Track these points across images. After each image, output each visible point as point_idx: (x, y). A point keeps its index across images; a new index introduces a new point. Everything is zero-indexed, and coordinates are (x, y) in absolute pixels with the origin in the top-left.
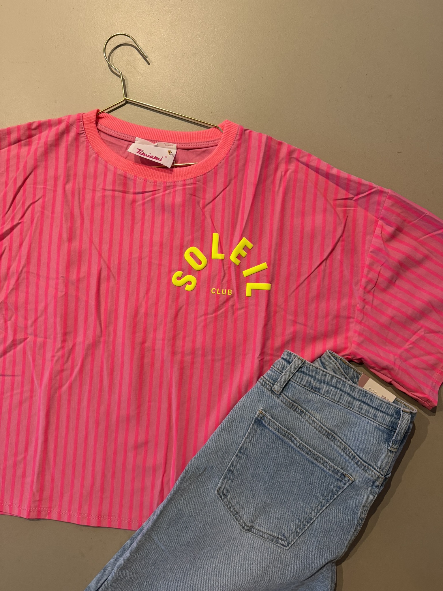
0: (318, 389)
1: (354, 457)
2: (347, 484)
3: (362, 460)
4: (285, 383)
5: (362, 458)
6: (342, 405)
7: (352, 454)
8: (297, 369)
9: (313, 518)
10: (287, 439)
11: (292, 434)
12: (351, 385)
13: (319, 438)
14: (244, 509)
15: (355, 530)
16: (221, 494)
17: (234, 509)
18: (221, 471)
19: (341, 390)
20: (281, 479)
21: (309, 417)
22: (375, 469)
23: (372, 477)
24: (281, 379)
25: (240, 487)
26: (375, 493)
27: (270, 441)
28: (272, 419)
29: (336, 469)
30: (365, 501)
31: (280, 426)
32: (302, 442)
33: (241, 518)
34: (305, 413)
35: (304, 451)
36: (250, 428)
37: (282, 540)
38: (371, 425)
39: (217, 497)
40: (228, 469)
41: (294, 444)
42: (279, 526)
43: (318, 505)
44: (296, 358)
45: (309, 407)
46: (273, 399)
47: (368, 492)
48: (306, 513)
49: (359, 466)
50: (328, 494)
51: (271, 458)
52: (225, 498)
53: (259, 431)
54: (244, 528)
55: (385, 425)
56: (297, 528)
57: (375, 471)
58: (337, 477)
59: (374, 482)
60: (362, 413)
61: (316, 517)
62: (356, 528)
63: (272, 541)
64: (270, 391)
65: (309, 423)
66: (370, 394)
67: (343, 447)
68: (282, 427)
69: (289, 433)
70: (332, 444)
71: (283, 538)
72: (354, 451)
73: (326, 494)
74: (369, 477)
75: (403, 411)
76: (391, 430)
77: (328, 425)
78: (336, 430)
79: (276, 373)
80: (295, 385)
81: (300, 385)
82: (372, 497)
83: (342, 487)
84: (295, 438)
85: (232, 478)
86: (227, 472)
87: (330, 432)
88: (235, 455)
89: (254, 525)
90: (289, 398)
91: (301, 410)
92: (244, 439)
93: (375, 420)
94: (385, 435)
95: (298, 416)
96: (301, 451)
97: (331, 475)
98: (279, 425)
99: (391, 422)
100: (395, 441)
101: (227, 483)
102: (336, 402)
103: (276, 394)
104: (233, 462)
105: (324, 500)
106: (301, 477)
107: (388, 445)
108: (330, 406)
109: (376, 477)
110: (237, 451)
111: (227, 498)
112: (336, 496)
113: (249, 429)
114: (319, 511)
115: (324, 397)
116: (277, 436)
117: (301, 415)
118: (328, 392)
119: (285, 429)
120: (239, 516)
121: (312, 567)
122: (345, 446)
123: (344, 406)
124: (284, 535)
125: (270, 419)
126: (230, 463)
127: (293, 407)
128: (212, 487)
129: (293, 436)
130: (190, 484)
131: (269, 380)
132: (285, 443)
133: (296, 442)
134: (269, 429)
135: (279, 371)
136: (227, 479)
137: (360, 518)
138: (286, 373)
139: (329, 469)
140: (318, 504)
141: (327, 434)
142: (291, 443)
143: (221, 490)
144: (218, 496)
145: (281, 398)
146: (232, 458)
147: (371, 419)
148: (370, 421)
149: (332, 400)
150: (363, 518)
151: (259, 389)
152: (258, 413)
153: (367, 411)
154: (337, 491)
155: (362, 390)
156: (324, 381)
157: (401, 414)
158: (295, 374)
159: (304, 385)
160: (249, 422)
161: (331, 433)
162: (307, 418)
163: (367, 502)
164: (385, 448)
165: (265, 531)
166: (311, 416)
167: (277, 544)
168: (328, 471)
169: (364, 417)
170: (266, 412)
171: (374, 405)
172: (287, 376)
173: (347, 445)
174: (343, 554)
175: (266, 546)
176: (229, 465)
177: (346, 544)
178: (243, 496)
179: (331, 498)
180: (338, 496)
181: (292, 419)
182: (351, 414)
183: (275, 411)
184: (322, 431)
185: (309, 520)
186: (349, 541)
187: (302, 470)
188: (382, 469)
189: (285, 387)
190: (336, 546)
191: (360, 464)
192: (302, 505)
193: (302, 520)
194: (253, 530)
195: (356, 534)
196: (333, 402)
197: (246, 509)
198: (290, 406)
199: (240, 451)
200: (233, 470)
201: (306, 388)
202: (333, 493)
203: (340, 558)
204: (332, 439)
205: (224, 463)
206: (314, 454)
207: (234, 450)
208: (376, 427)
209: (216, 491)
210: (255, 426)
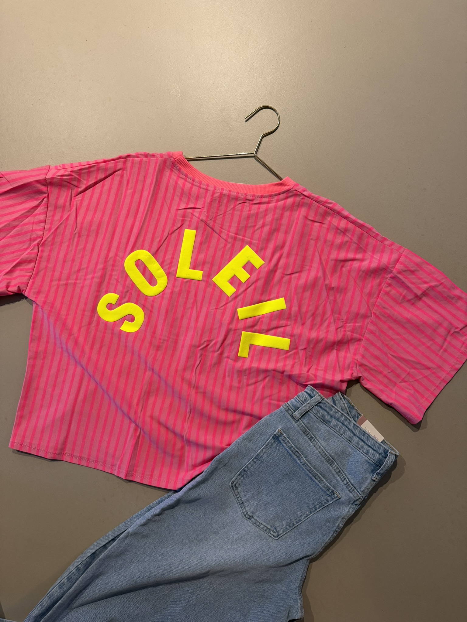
0: (329, 422)
1: (345, 479)
2: (335, 500)
3: (350, 482)
4: (305, 413)
5: (351, 481)
6: (344, 438)
7: (344, 477)
8: (317, 403)
9: (301, 520)
10: (295, 457)
11: (301, 454)
12: (355, 425)
13: (321, 461)
15: (332, 536)
16: (234, 486)
17: (241, 499)
18: (238, 469)
19: (346, 427)
20: (284, 485)
21: (317, 443)
22: (358, 492)
23: (355, 497)
24: (302, 408)
25: (249, 484)
26: (354, 509)
27: (282, 455)
28: (287, 438)
29: (328, 487)
30: (345, 514)
31: (293, 445)
32: (307, 462)
33: (245, 508)
34: (314, 439)
35: (307, 468)
37: (273, 532)
38: (363, 458)
40: (243, 469)
41: (300, 461)
42: (273, 522)
43: (308, 511)
44: (317, 395)
45: (319, 435)
46: (291, 423)
47: (349, 508)
48: (297, 515)
49: (347, 487)
50: (318, 504)
53: (275, 445)
54: (245, 516)
55: (373, 460)
56: (287, 525)
58: (328, 493)
59: (355, 501)
60: (358, 448)
61: (304, 520)
62: (333, 534)
64: (290, 416)
65: (316, 448)
66: (368, 435)
67: (338, 470)
69: (298, 452)
70: (330, 467)
71: (275, 530)
72: (345, 474)
73: (316, 504)
74: (353, 497)
75: (390, 452)
76: (377, 465)
77: (330, 452)
78: (336, 457)
79: (298, 403)
80: (312, 415)
81: (316, 416)
82: (351, 511)
83: (330, 501)
84: (302, 458)
85: (245, 476)
86: (242, 471)
87: (331, 458)
88: (251, 460)
89: (253, 516)
90: (305, 425)
91: (312, 436)
92: (262, 449)
93: (367, 455)
94: (372, 467)
95: (308, 440)
96: (304, 468)
97: (323, 490)
98: (292, 444)
99: (379, 459)
100: (379, 473)
101: (240, 480)
102: (340, 435)
103: (295, 419)
104: (248, 464)
105: (313, 508)
106: (300, 487)
107: (373, 475)
108: (335, 437)
109: (357, 498)
110: (254, 457)
111: (237, 490)
112: (323, 507)
113: (267, 442)
114: (307, 515)
115: (332, 429)
116: (288, 452)
117: (311, 440)
118: (336, 426)
119: (296, 449)
120: (244, 506)
122: (339, 470)
124: (275, 528)
125: (285, 438)
127: (305, 433)
128: (228, 480)
129: (300, 455)
131: (292, 407)
132: (293, 459)
133: (302, 460)
134: (283, 445)
135: (302, 402)
136: (240, 476)
137: (338, 527)
138: (307, 404)
139: (323, 486)
141: (328, 459)
142: (298, 460)
143: (235, 483)
144: (231, 487)
145: (298, 423)
146: (248, 461)
147: (364, 453)
148: (363, 455)
150: (340, 527)
151: (282, 412)
152: (277, 431)
153: (363, 447)
154: (325, 503)
155: (362, 430)
156: (334, 417)
157: (388, 455)
158: (314, 406)
159: (319, 417)
160: (268, 436)
162: (315, 443)
163: (346, 515)
164: (370, 477)
165: (261, 522)
167: (269, 534)
169: (359, 451)
170: (284, 431)
171: (368, 443)
172: (307, 407)
173: (341, 469)
174: (318, 553)
175: (259, 534)
176: (245, 466)
177: (322, 546)
178: (250, 492)
179: (320, 507)
180: (325, 507)
181: (303, 441)
182: (350, 446)
183: (291, 432)
184: (324, 456)
185: (298, 521)
186: (326, 544)
187: (302, 482)
188: (364, 493)
189: (303, 415)
190: (314, 546)
191: (348, 486)
192: (295, 509)
193: (293, 520)
194: (252, 519)
195: (332, 538)
196: (338, 434)
197: (250, 502)
198: (304, 431)
199: (256, 458)
200: (247, 471)
201: (320, 419)
202: (322, 504)
203: (315, 556)
204: (331, 463)
205: (241, 464)
206: (314, 472)
207: (251, 455)
208: (367, 460)
209: (230, 484)
210: (273, 441)
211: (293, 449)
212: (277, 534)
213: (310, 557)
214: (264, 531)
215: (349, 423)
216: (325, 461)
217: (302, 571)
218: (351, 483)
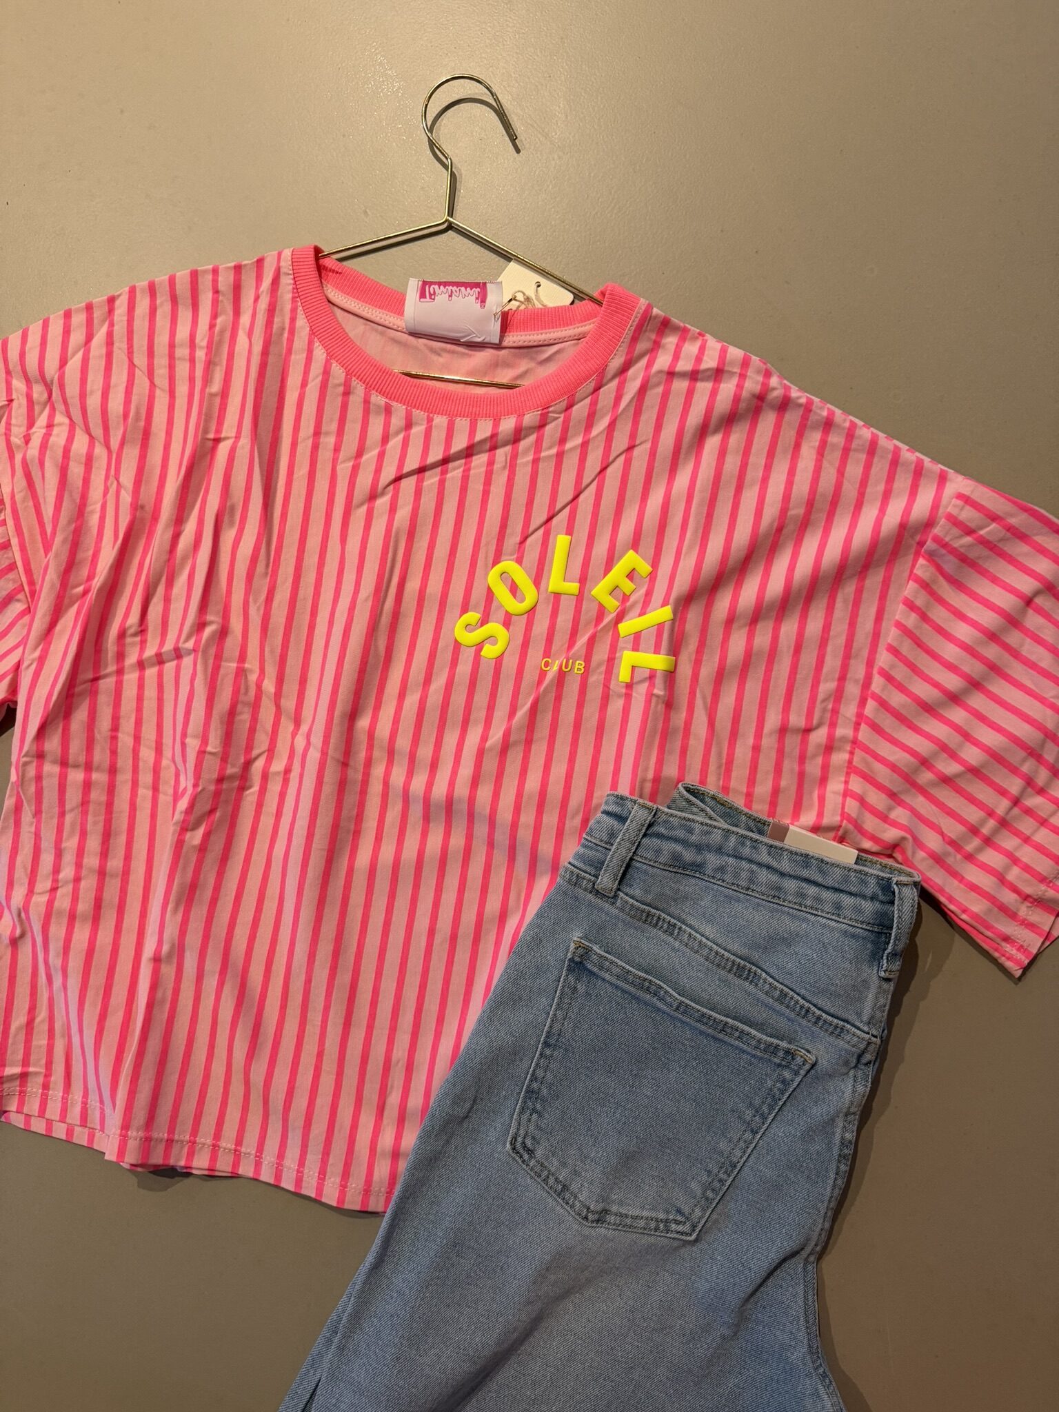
0: (699, 865)
1: (808, 1010)
2: (802, 1072)
3: (826, 1014)
4: (623, 868)
5: (826, 1007)
6: (758, 896)
7: (802, 1006)
8: (644, 831)
9: (738, 1162)
10: (648, 996)
11: (659, 982)
12: (771, 846)
13: (720, 980)
14: (580, 1175)
15: (837, 1174)
16: (521, 1151)
17: (556, 1179)
18: (512, 1095)
19: (751, 861)
21: (690, 934)
22: (858, 1028)
23: (853, 1046)
24: (610, 861)
25: (561, 1126)
26: (865, 1078)
27: (611, 1007)
28: (606, 955)
29: (770, 1045)
31: (628, 967)
32: (683, 999)
33: (576, 1197)
34: (680, 928)
35: (691, 1017)
36: (561, 984)
37: (678, 1223)
38: (833, 929)
39: (514, 1159)
40: (527, 1089)
41: (666, 1003)
42: (665, 1195)
43: (746, 1130)
44: (636, 807)
45: (687, 911)
46: (601, 909)
47: (851, 1081)
48: (721, 1154)
49: (820, 1027)
50: (763, 1103)
51: (620, 1044)
52: (531, 1158)
53: (581, 988)
54: (586, 1218)
55: (862, 923)
56: (706, 1191)
57: (859, 1032)
58: (777, 1061)
59: (860, 1057)
60: (806, 907)
61: (745, 1158)
62: (838, 1167)
63: (656, 1231)
64: (591, 892)
65: (692, 949)
66: (817, 859)
67: (779, 992)
68: (631, 969)
69: (651, 982)
70: (752, 988)
71: (679, 1218)
72: (803, 997)
73: (757, 1102)
74: (848, 1047)
75: (896, 884)
76: (878, 933)
77: (735, 947)
78: (755, 955)
79: (596, 850)
80: (645, 867)
81: (656, 865)
82: (860, 1089)
83: (792, 1081)
84: (666, 992)
85: (538, 1106)
86: (525, 1097)
87: (742, 962)
88: (537, 1055)
89: (607, 1208)
90: (637, 901)
91: (669, 922)
92: (551, 1012)
93: (839, 915)
94: (869, 946)
95: (664, 936)
96: (685, 1019)
97: (761, 1058)
98: (624, 965)
99: (877, 913)
100: (894, 955)
101: (529, 1120)
102: (743, 891)
103: (607, 896)
104: (534, 1071)
105: (754, 1116)
106: (697, 1074)
107: (879, 966)
108: (734, 902)
109: (862, 1046)
110: (540, 1045)
111: (535, 1158)
112: (781, 1103)
113: (559, 988)
114: (748, 1143)
115: (716, 882)
116: (624, 991)
117: (672, 934)
118: (721, 869)
119: (641, 974)
120: (572, 1194)
122: (782, 991)
123: (762, 897)
124: (679, 1211)
125: (602, 957)
126: (529, 1076)
127: (649, 920)
128: (498, 1139)
129: (660, 987)
130: (448, 1142)
131: (584, 868)
132: (646, 1004)
133: (669, 1000)
134: (604, 979)
135: (604, 845)
136: (528, 1113)
137: (843, 1143)
138: (619, 844)
139: (756, 1048)
140: (743, 1128)
141: (738, 970)
142: (659, 1004)
143: (520, 1139)
144: (515, 1156)
145: (619, 903)
146: (532, 1062)
147: (829, 916)
148: (829, 922)
149: (733, 888)
150: (850, 1142)
151: (565, 893)
152: (572, 946)
153: (818, 899)
154: (782, 1092)
155: (795, 854)
156: (708, 846)
157: (894, 893)
158: (640, 842)
159: (665, 864)
160: (556, 972)
161: (746, 966)
162: (685, 938)
163: (852, 1102)
164: (873, 975)
165: (637, 1212)
166: (693, 932)
167: (668, 1235)
168: (754, 1052)
170: (590, 941)
171: (830, 882)
172: (623, 851)
173: (787, 987)
174: (820, 1235)
176: (528, 1080)
178: (572, 1145)
179: (771, 1108)
180: (786, 1100)
181: (652, 945)
182: (783, 913)
183: (610, 935)
184: (723, 964)
185: (731, 1168)
186: (830, 1201)
187: (695, 1059)
188: (874, 1025)
189: (623, 877)
190: (800, 1220)
191: (824, 1024)
193: (715, 1170)
194: (608, 1218)
195: (839, 1182)
196: (736, 890)
197: (583, 1174)
198: (643, 918)
199: (546, 1044)
200: (540, 1089)
201: (674, 870)
202: (774, 1096)
204: (750, 978)
205: (515, 1076)
206: (715, 1021)
207: (532, 1042)
208: (845, 932)
209: (508, 1145)
210: (571, 979)
211: (632, 977)
212: (688, 1224)
213: (806, 1252)
214: (653, 1233)
215: (753, 847)
216: (731, 977)
218: (829, 1014)
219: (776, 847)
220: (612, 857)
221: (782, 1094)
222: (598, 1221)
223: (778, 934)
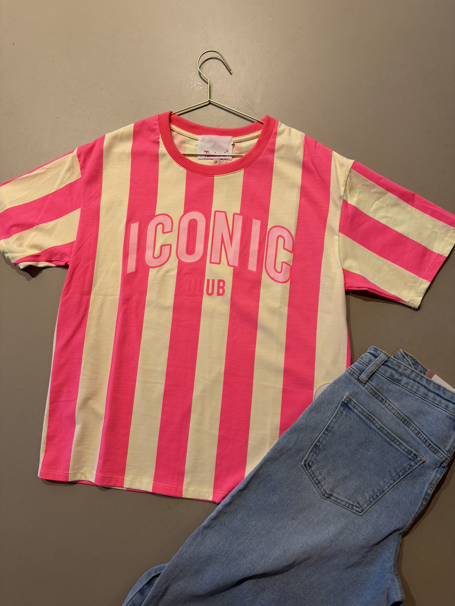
0: (399, 381)
1: (426, 441)
2: (419, 464)
4: (371, 374)
5: (434, 442)
6: (418, 396)
7: (425, 439)
8: (383, 362)
9: (385, 490)
10: (369, 422)
11: (374, 417)
12: (428, 380)
13: (396, 422)
14: (325, 480)
15: (421, 504)
16: (307, 466)
17: (317, 479)
18: (309, 445)
19: (419, 383)
20: (361, 455)
21: (389, 404)
22: (444, 452)
23: (441, 458)
24: (367, 370)
25: (323, 460)
26: (441, 472)
27: (354, 422)
28: (357, 403)
29: (409, 450)
30: (431, 480)
31: (364, 409)
32: (382, 425)
33: (322, 487)
34: (386, 401)
35: (383, 433)
36: (337, 409)
37: (357, 507)
38: (443, 414)
39: (304, 468)
40: (315, 444)
41: (375, 426)
42: (355, 496)
44: (382, 353)
45: (390, 396)
46: (358, 387)
47: (436, 472)
48: (380, 486)
49: (430, 449)
50: (401, 471)
52: (310, 469)
53: (344, 413)
54: (324, 495)
56: (371, 498)
57: (443, 454)
58: (410, 457)
59: (441, 463)
60: (435, 404)
61: (388, 490)
62: (422, 502)
63: (348, 508)
64: (356, 380)
65: (389, 409)
66: (443, 388)
67: (417, 431)
69: (371, 417)
70: (407, 428)
71: (358, 505)
72: (426, 435)
73: (398, 471)
74: (438, 458)
77: (405, 412)
78: (411, 417)
79: (363, 365)
80: (380, 376)
81: (384, 376)
82: (438, 475)
83: (414, 466)
84: (376, 422)
85: (317, 451)
86: (313, 447)
87: (406, 418)
88: (322, 433)
89: (332, 494)
90: (373, 387)
91: (382, 398)
92: (331, 419)
93: (447, 409)
95: (379, 403)
96: (380, 433)
97: (405, 455)
101: (313, 456)
102: (413, 393)
103: (362, 382)
104: (319, 438)
105: (396, 475)
106: (379, 455)
108: (408, 396)
109: (444, 459)
110: (324, 429)
111: (311, 469)
112: (407, 473)
113: (336, 411)
114: (391, 484)
115: (404, 388)
116: (360, 418)
117: (382, 402)
118: (407, 384)
119: (369, 413)
120: (321, 485)
121: (382, 533)
122: (418, 431)
123: (420, 397)
124: (358, 503)
125: (355, 403)
126: (317, 440)
127: (375, 395)
128: (300, 459)
129: (374, 419)
130: (281, 456)
131: (356, 370)
132: (367, 424)
133: (377, 424)
134: (354, 412)
135: (366, 364)
136: (313, 453)
137: (427, 494)
138: (373, 365)
139: (404, 450)
140: (391, 479)
141: (404, 420)
142: (372, 426)
143: (308, 461)
144: (304, 466)
145: (366, 386)
146: (320, 434)
147: (443, 409)
148: (442, 411)
149: (410, 391)
150: (429, 494)
151: (347, 377)
152: (345, 397)
153: (440, 402)
154: (409, 469)
155: (436, 384)
156: (404, 374)
158: (380, 366)
159: (387, 377)
160: (337, 405)
161: (407, 420)
162: (387, 405)
163: (434, 480)
165: (342, 499)
166: (390, 403)
167: (352, 511)
168: (403, 452)
169: (437, 407)
170: (352, 397)
171: (446, 397)
172: (373, 368)
173: (421, 430)
174: (409, 525)
175: (342, 512)
176: (316, 440)
177: (413, 517)
178: (325, 468)
179: (403, 474)
180: (409, 473)
181: (374, 405)
182: (426, 404)
183: (360, 397)
184: (399, 417)
185: (382, 492)
186: (416, 514)
187: (380, 449)
188: (450, 453)
189: (370, 377)
190: (404, 517)
191: (431, 447)
192: (376, 479)
193: (376, 491)
194: (332, 498)
195: (422, 508)
196: (410, 392)
197: (327, 479)
198: (374, 394)
199: (327, 430)
200: (319, 445)
201: (389, 379)
202: (405, 470)
203: (406, 529)
204: (408, 424)
205: (312, 439)
206: (392, 436)
207: (321, 427)
208: (448, 416)
209: (303, 463)
210: (342, 408)
211: (365, 413)
212: (361, 509)
213: (401, 531)
214: (347, 508)
215: (421, 378)
216: (401, 422)
217: (395, 548)
218: (434, 444)
219: (429, 380)
220: (369, 369)
221: (409, 470)
222: (327, 498)
223: (422, 411)
